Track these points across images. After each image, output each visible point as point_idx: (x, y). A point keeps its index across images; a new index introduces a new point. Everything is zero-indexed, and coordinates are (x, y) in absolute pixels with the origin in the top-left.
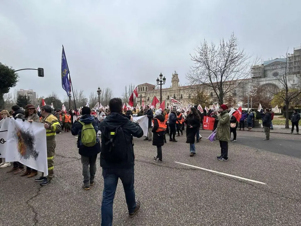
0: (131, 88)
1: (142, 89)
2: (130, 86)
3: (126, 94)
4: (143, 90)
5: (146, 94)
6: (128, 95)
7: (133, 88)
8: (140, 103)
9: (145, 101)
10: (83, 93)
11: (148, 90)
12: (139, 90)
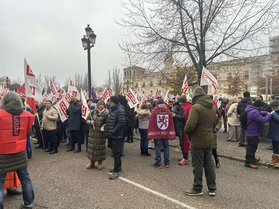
0: (116, 72)
1: (129, 73)
2: (114, 70)
3: (110, 79)
4: (131, 74)
5: (133, 79)
6: (112, 81)
7: (117, 72)
8: (126, 90)
9: (133, 88)
10: (56, 78)
11: (136, 74)
12: (126, 74)
